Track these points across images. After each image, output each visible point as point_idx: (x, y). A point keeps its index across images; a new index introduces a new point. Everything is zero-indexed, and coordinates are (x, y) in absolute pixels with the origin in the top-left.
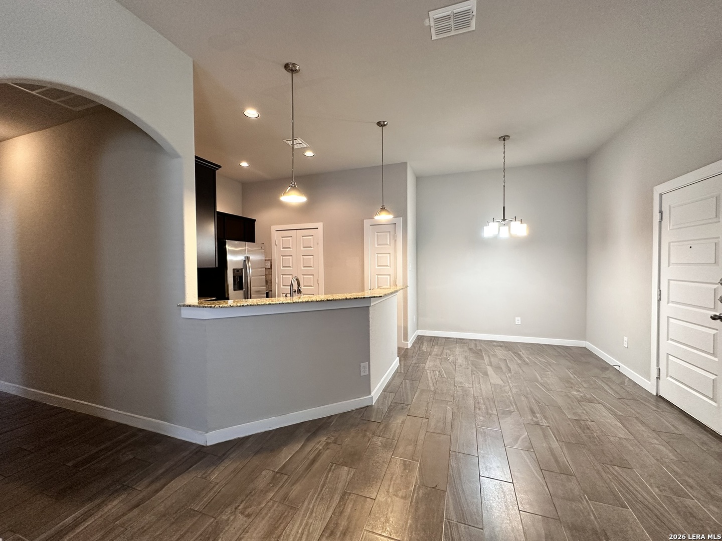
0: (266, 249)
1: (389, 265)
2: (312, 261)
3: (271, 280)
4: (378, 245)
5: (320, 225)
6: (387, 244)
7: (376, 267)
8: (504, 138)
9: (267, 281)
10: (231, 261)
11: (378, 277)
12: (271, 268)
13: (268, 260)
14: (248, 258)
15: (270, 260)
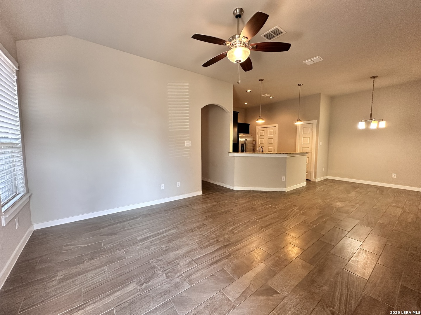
0: (254, 136)
1: (308, 143)
2: (273, 141)
3: (255, 149)
4: (304, 133)
5: (277, 125)
6: (308, 133)
7: (302, 144)
8: (374, 77)
9: (253, 149)
10: (240, 141)
11: (303, 149)
12: (255, 144)
13: (254, 141)
14: (246, 140)
15: (255, 141)
